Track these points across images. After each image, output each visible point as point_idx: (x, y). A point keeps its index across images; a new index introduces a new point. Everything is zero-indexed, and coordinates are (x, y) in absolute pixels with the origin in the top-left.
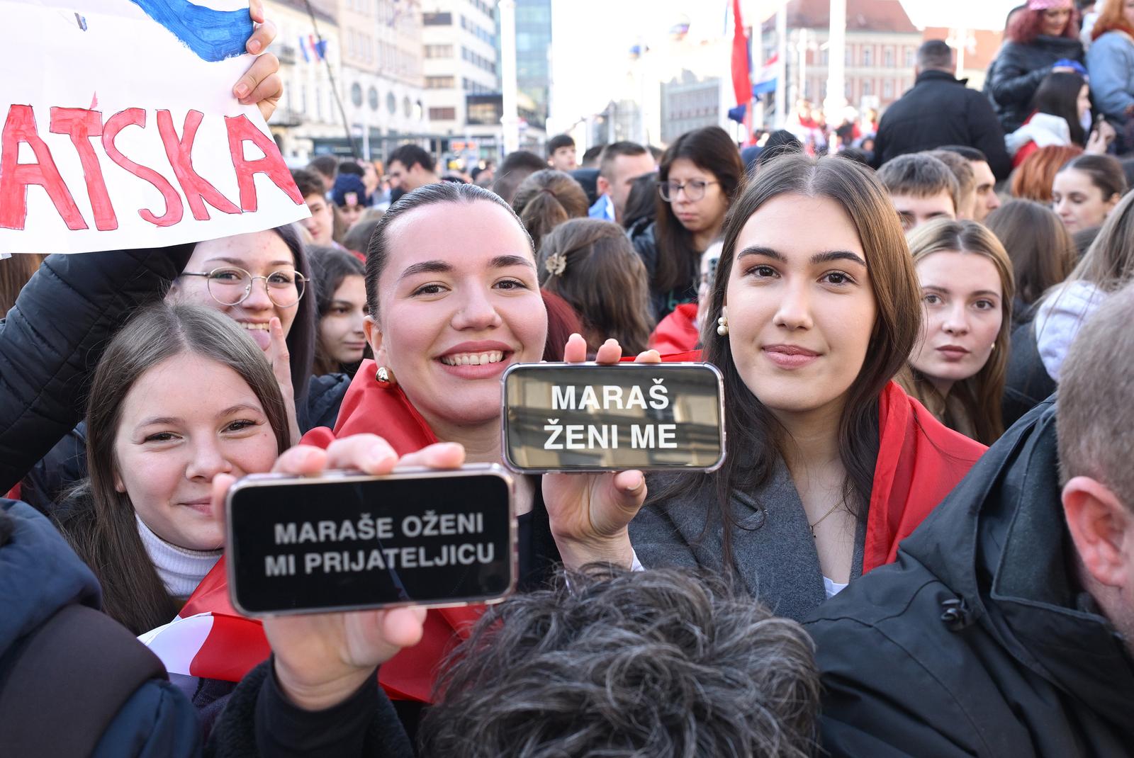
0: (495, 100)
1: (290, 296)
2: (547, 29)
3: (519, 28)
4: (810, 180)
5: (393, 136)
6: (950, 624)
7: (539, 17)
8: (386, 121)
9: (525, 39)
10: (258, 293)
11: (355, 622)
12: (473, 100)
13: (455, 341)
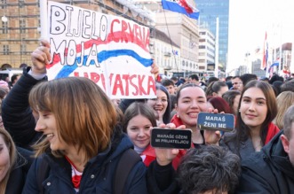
0: (214, 65)
1: (166, 103)
2: (227, 50)
3: (219, 50)
4: (257, 85)
5: (191, 72)
6: (264, 159)
7: (225, 47)
8: (189, 69)
9: (221, 52)
10: (160, 102)
11: (168, 150)
12: (209, 65)
13: (190, 110)
